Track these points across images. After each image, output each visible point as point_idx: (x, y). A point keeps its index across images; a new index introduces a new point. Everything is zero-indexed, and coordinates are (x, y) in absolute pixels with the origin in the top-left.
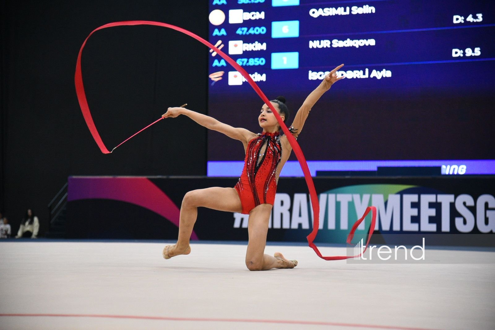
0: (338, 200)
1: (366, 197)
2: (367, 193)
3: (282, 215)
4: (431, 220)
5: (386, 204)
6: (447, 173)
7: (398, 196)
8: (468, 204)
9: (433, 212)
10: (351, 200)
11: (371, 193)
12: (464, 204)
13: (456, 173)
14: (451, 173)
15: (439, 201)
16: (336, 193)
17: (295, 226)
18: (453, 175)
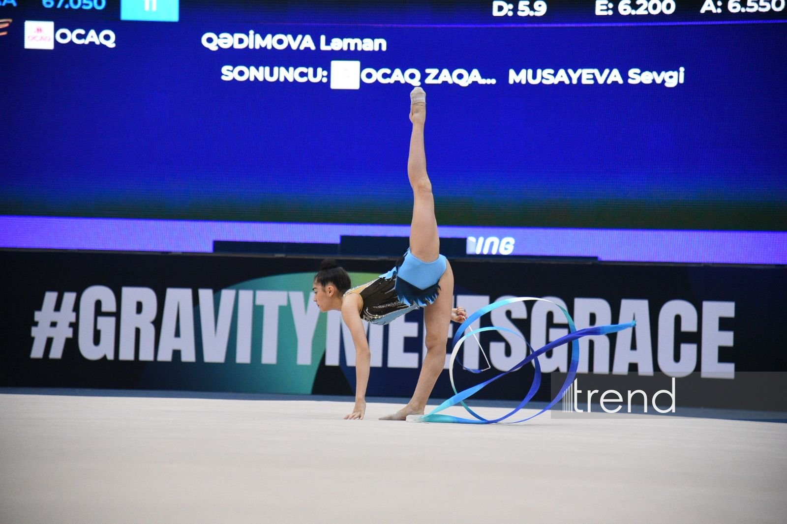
3: (138, 331)
6: (478, 252)
8: (514, 316)
12: (508, 314)
13: (494, 252)
14: (485, 252)
17: (165, 356)
18: (490, 256)
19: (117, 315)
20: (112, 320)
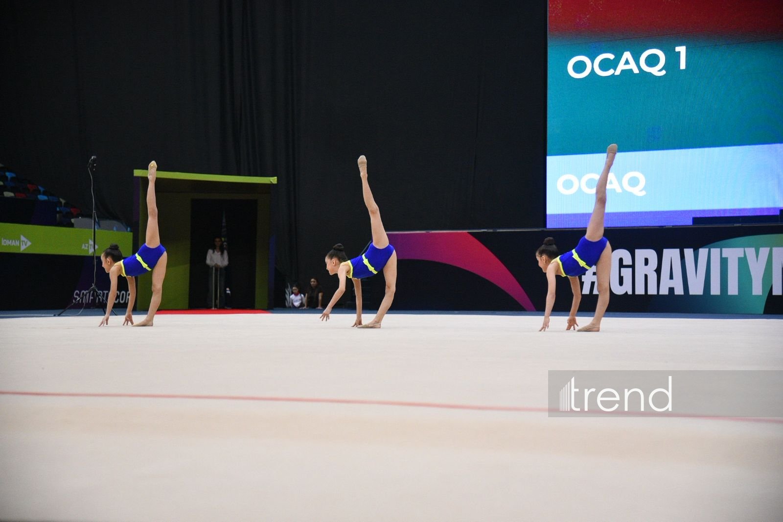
3: (646, 276)
17: (664, 291)
19: (633, 267)
20: (630, 270)
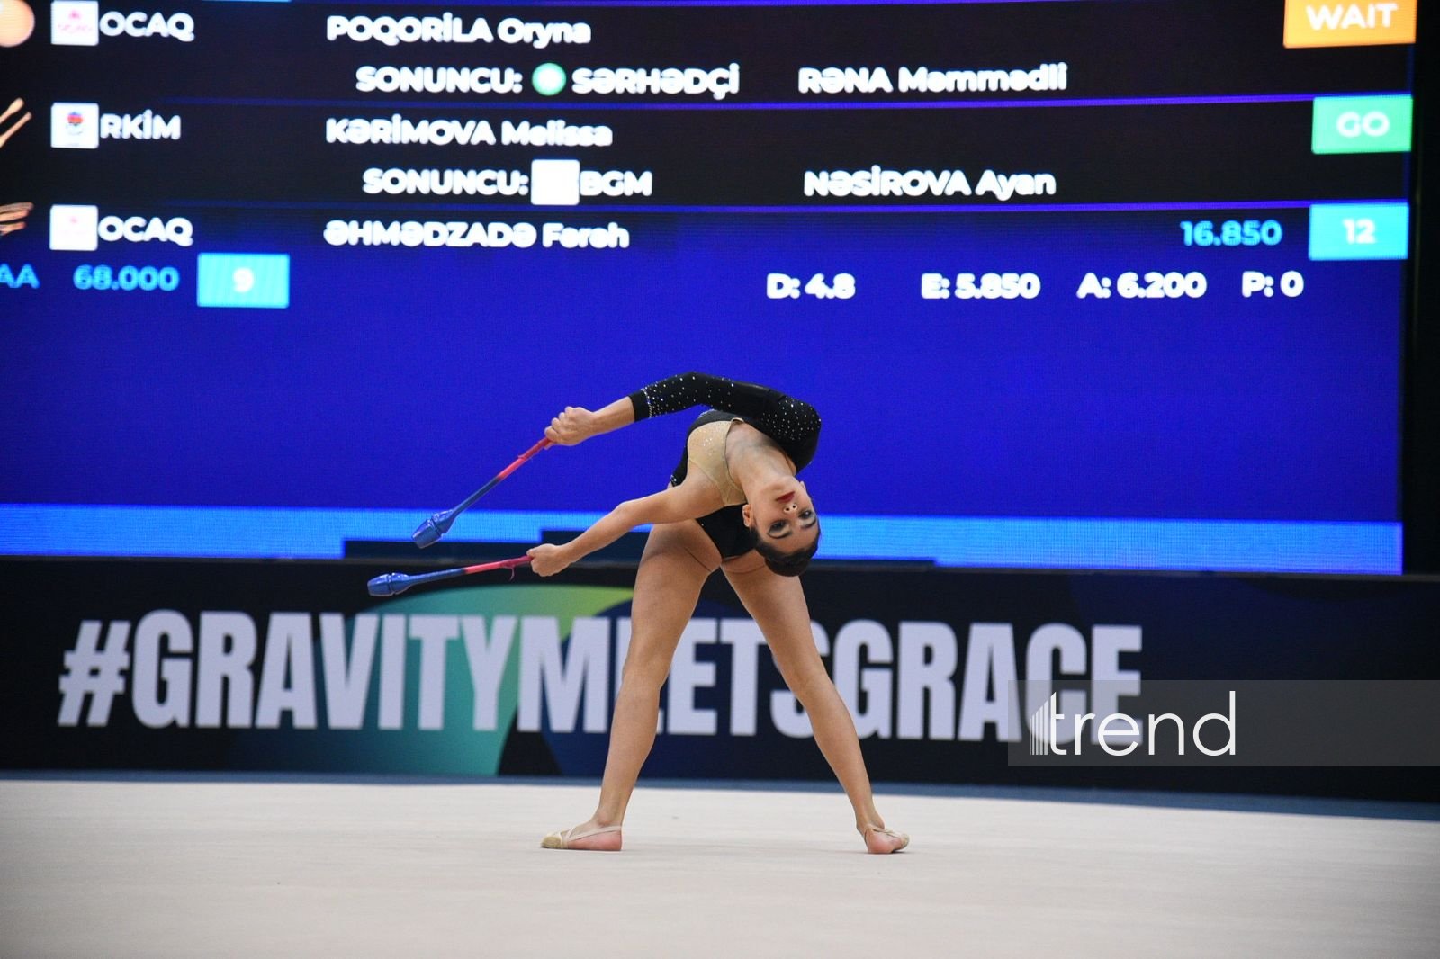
0: (415, 633)
1: (504, 626)
2: (506, 612)
3: (226, 681)
4: (703, 698)
5: (565, 647)
7: (604, 624)
9: (706, 674)
10: (454, 634)
11: (520, 612)
15: (725, 638)
16: (408, 613)
17: (269, 719)
19: (193, 656)
20: (186, 664)
